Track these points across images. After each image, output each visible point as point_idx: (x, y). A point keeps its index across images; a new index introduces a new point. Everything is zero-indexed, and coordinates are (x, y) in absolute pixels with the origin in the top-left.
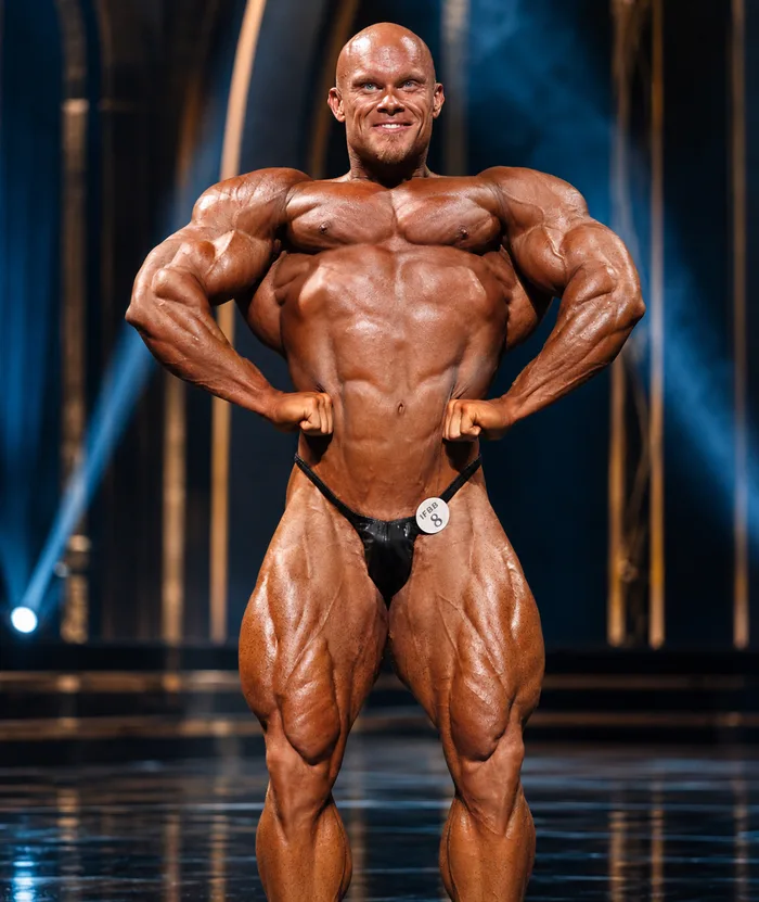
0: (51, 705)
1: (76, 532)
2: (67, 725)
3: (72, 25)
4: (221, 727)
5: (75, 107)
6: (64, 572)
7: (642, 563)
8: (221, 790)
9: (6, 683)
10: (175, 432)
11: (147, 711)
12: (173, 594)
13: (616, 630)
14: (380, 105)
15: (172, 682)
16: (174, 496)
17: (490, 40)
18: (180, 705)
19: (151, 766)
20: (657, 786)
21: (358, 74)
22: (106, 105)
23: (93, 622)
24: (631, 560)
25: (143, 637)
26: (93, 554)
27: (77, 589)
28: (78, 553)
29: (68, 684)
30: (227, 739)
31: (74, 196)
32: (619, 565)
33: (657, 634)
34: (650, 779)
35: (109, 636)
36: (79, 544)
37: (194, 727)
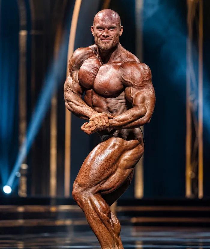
0: (15, 216)
1: (24, 163)
2: (21, 222)
3: (22, 8)
4: (68, 222)
5: (23, 33)
6: (19, 176)
7: (196, 172)
8: (68, 242)
9: (1, 209)
10: (54, 132)
11: (45, 218)
12: (53, 182)
13: (188, 192)
14: (103, 34)
15: (53, 209)
16: (53, 152)
17: (150, 12)
18: (55, 216)
19: (46, 235)
20: (201, 240)
21: (98, 25)
22: (33, 32)
23: (28, 190)
24: (193, 171)
25: (44, 195)
26: (29, 170)
27: (24, 180)
28: (24, 170)
29: (21, 209)
30: (70, 226)
31: (23, 60)
32: (189, 173)
33: (201, 194)
34: (199, 238)
35: (33, 195)
36: (24, 167)
37: (59, 223)
